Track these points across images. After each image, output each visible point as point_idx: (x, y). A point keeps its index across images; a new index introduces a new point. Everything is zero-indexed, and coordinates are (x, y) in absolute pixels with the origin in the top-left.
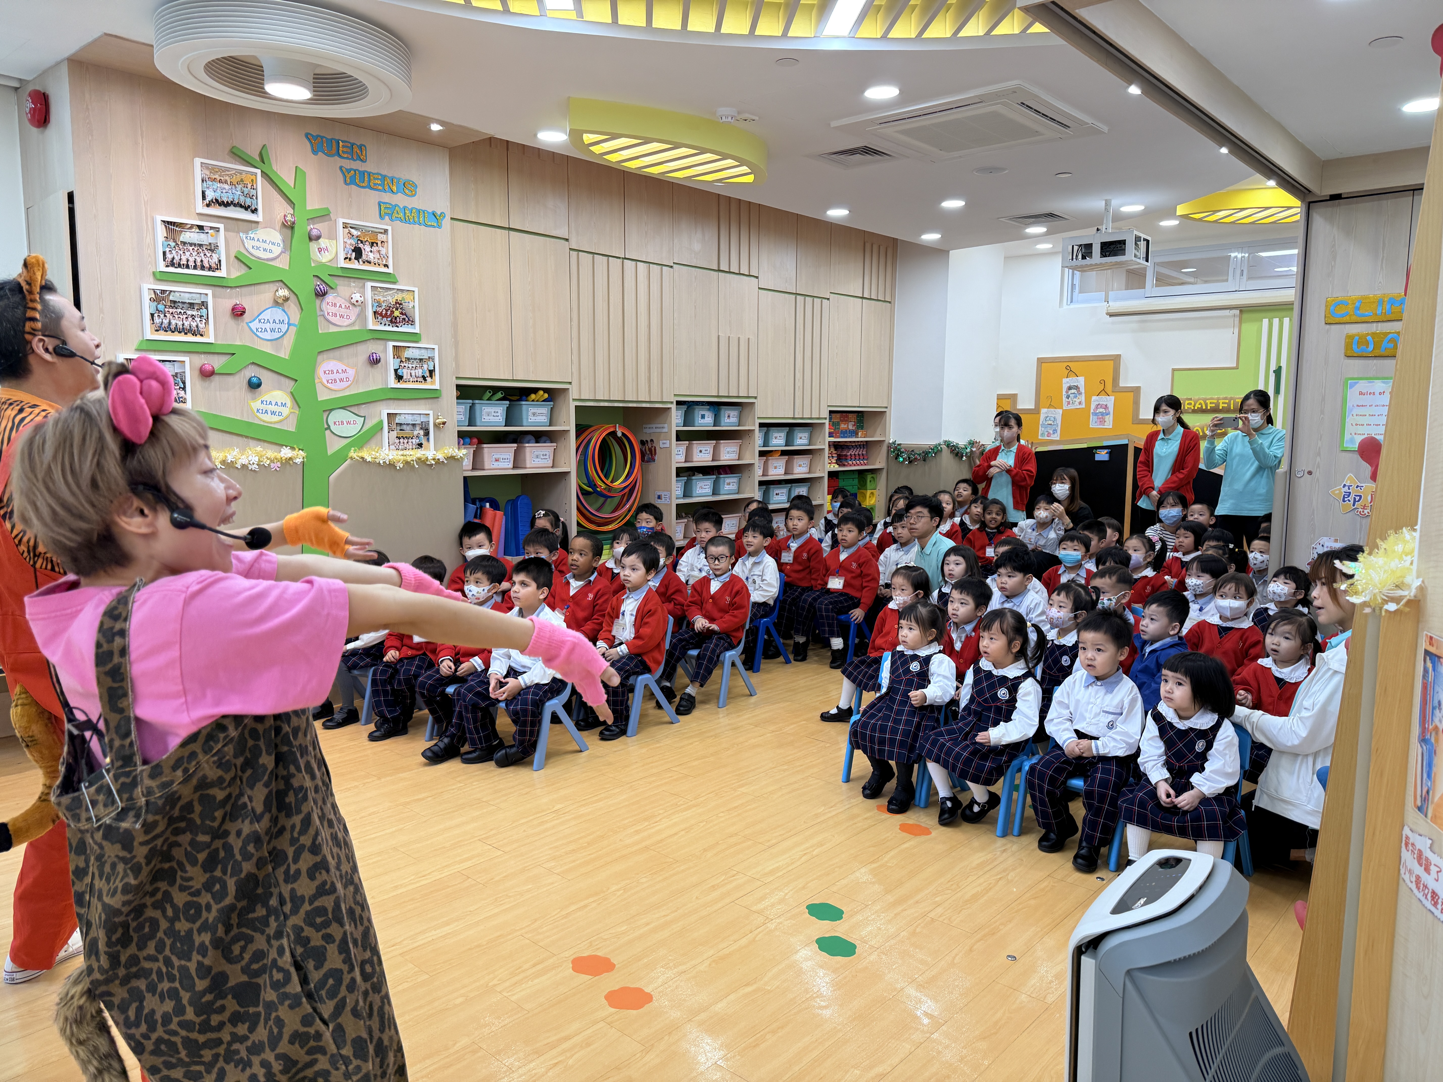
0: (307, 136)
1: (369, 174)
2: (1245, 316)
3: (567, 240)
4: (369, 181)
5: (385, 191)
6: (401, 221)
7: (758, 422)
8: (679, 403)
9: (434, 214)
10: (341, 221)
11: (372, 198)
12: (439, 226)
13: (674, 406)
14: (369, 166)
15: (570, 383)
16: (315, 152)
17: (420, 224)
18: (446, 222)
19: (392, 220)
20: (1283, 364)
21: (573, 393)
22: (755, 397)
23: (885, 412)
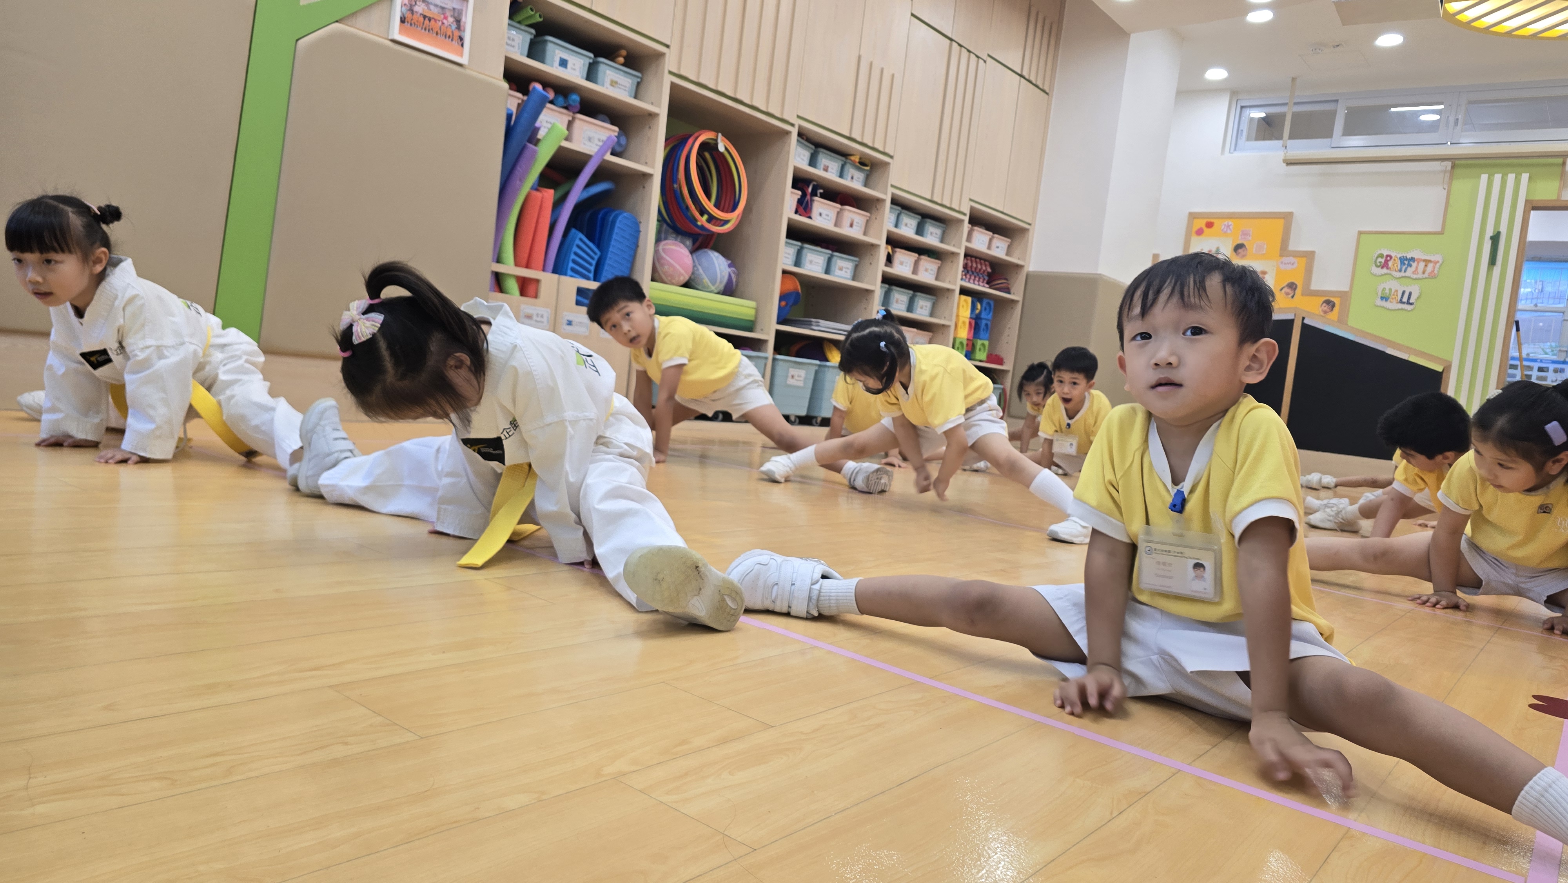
2: (1457, 171)
7: (891, 190)
8: (802, 131)
13: (795, 132)
15: (668, 46)
20: (1503, 229)
21: (670, 63)
22: (891, 157)
23: (1026, 230)
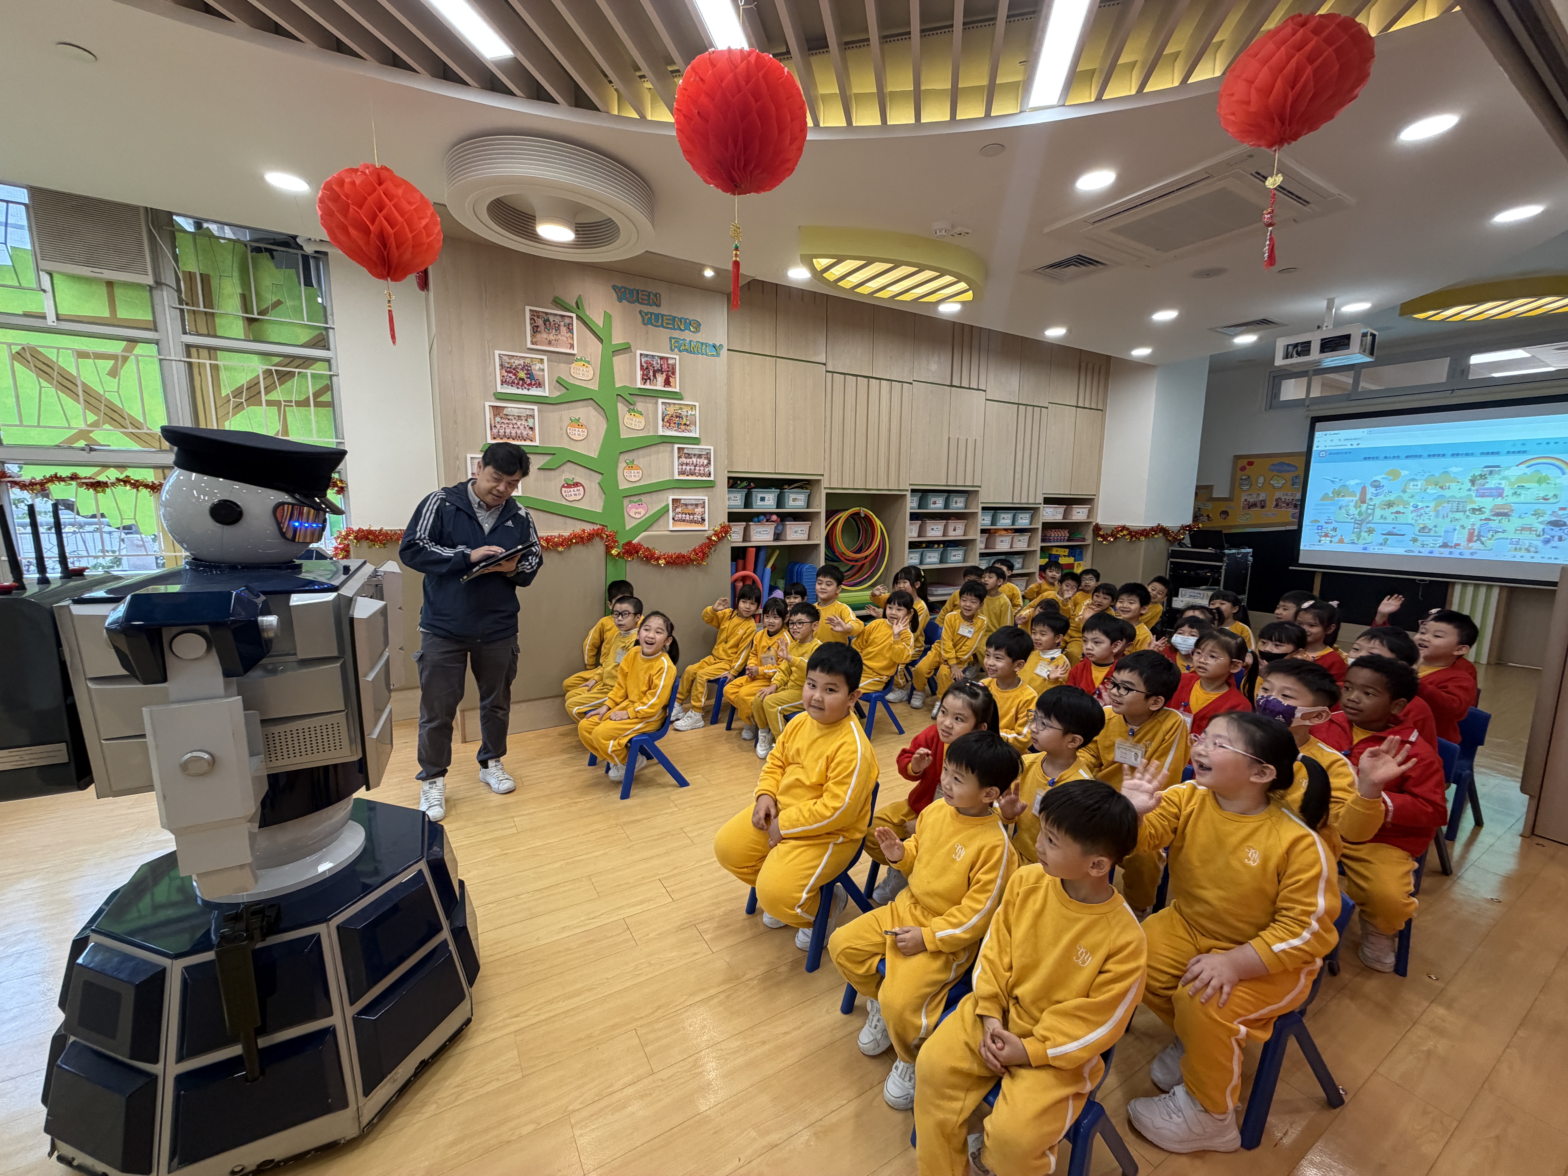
0: (614, 288)
1: (663, 316)
3: (825, 364)
4: (663, 321)
5: (675, 329)
6: (686, 350)
7: (981, 506)
8: (913, 491)
9: (714, 346)
10: (639, 352)
11: (665, 334)
12: (718, 355)
13: (909, 494)
14: (663, 310)
15: (822, 475)
16: (620, 300)
17: (702, 354)
18: (724, 352)
19: (680, 351)
21: (825, 483)
22: (980, 487)
23: (1093, 499)
